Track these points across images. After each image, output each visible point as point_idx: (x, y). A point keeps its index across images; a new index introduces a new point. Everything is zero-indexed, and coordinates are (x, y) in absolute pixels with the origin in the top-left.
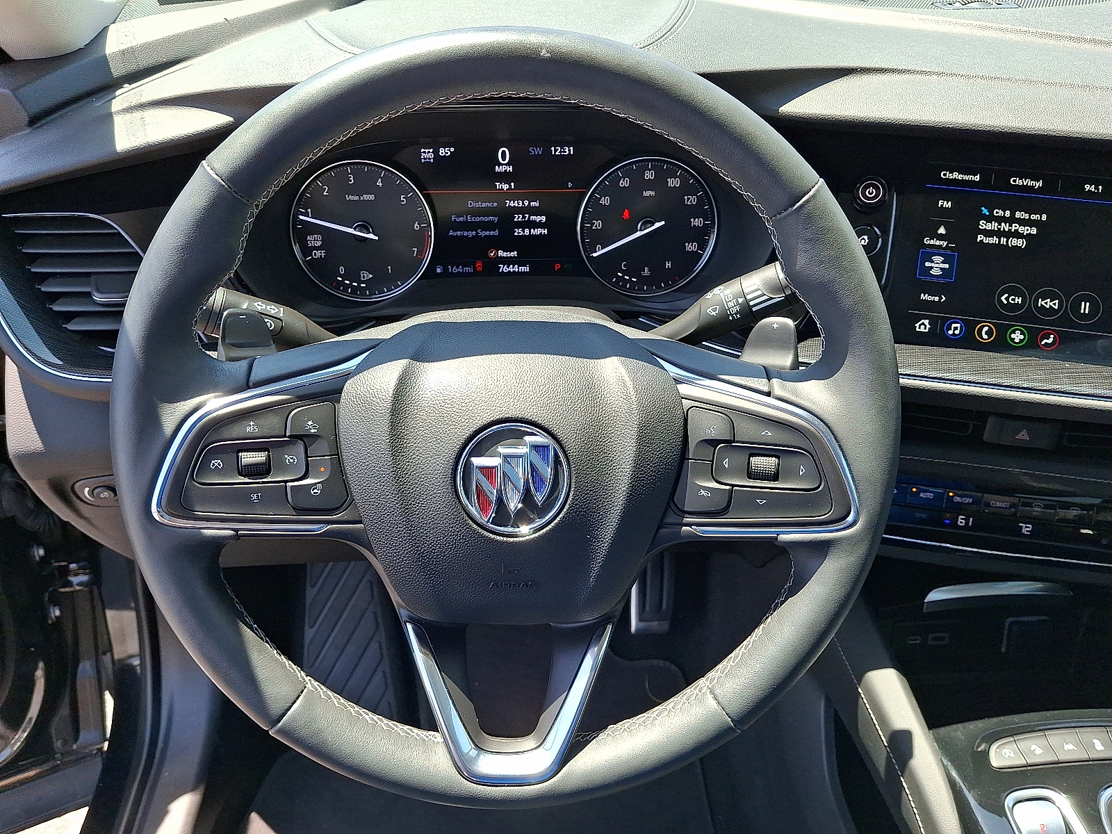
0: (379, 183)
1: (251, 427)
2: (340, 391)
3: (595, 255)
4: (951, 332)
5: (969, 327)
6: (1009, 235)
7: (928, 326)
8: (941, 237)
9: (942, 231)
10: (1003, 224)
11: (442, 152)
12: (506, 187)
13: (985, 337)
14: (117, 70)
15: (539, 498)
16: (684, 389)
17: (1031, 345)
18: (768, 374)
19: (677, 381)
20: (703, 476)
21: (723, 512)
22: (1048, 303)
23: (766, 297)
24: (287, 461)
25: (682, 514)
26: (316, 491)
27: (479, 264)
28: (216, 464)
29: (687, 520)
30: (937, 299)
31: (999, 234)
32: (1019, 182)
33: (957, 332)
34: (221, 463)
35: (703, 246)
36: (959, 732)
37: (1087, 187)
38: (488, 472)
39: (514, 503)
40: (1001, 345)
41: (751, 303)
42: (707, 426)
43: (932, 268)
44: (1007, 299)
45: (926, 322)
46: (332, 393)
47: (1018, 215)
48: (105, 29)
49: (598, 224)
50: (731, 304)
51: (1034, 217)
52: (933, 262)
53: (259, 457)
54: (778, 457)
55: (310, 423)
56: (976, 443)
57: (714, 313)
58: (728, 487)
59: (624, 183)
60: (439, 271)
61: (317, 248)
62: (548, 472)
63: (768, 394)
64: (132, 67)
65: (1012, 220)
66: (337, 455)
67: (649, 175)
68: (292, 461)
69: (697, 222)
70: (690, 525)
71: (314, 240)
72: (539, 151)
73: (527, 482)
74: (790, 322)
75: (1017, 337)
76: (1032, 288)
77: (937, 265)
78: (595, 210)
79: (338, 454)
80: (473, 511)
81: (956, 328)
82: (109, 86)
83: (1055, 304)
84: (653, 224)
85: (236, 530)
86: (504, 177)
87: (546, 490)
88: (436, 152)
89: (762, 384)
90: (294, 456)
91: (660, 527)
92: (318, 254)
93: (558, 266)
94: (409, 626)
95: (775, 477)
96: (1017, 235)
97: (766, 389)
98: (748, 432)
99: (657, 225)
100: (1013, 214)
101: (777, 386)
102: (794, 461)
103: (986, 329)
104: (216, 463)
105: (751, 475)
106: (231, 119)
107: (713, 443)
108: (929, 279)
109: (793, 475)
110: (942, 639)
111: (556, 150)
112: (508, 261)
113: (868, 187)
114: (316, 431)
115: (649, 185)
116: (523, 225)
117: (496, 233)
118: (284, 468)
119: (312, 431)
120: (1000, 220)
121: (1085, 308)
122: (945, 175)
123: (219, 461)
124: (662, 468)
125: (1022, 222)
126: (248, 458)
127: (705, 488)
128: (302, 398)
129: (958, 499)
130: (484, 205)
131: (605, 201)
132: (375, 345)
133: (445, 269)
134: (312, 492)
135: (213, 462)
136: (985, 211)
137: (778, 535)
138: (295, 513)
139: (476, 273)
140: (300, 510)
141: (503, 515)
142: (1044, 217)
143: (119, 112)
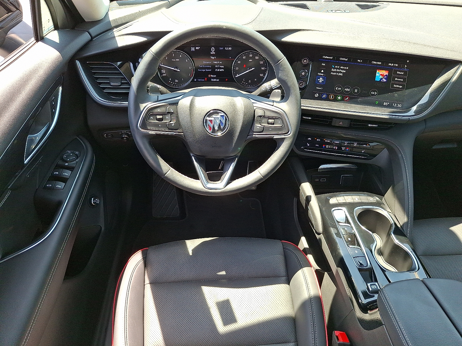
0: (181, 56)
1: (159, 110)
2: (178, 103)
3: (236, 77)
4: (323, 97)
5: (328, 96)
6: (339, 72)
7: (318, 95)
8: (322, 73)
9: (322, 71)
10: (337, 70)
11: (197, 48)
12: (213, 58)
13: (331, 98)
14: (113, 25)
15: (222, 127)
16: (254, 105)
17: (343, 100)
18: (273, 101)
19: (253, 103)
20: (258, 123)
21: (262, 132)
22: (347, 90)
23: (276, 86)
25: (253, 132)
26: (173, 125)
27: (206, 78)
29: (254, 134)
30: (320, 88)
31: (336, 72)
32: (342, 59)
33: (325, 97)
35: (264, 75)
36: (323, 196)
37: (358, 61)
38: (211, 121)
39: (216, 128)
40: (335, 100)
41: (272, 87)
42: (259, 113)
43: (320, 81)
44: (337, 88)
45: (317, 94)
46: (176, 103)
47: (341, 67)
48: (107, 13)
49: (237, 68)
50: (268, 87)
51: (345, 68)
52: (320, 79)
53: (161, 117)
54: (274, 119)
55: (171, 110)
56: (330, 125)
57: (264, 90)
58: (263, 126)
59: (244, 58)
60: (195, 80)
61: (164, 73)
62: (224, 122)
64: (117, 24)
65: (339, 69)
66: (177, 117)
67: (251, 56)
69: (263, 69)
70: (255, 135)
71: (163, 71)
72: (222, 49)
73: (219, 124)
74: (280, 91)
75: (339, 98)
76: (344, 86)
77: (321, 80)
78: (237, 65)
80: (207, 130)
81: (324, 96)
82: (111, 29)
83: (349, 90)
84: (252, 69)
85: (156, 133)
86: (213, 55)
87: (224, 125)
88: (195, 48)
89: (272, 104)
90: (168, 117)
91: (248, 135)
92: (164, 75)
93: (227, 80)
94: (193, 157)
95: (273, 124)
96: (341, 72)
97: (272, 105)
98: (268, 114)
99: (253, 69)
100: (340, 67)
101: (275, 104)
102: (278, 120)
103: (332, 96)
104: (152, 117)
105: (268, 123)
106: (147, 39)
107: (260, 116)
108: (319, 83)
109: (277, 123)
110: (325, 180)
111: (227, 48)
112: (214, 78)
113: (304, 60)
115: (251, 58)
116: (218, 68)
117: (211, 70)
118: (166, 119)
119: (172, 112)
120: (337, 69)
121: (356, 91)
122: (324, 57)
125: (342, 69)
126: (158, 117)
127: (258, 126)
128: (170, 104)
129: (326, 141)
130: (208, 63)
131: (239, 62)
132: (184, 93)
133: (197, 80)
136: (333, 66)
137: (274, 137)
139: (205, 81)
140: (169, 129)
141: (214, 131)
142: (347, 68)
143: (117, 36)
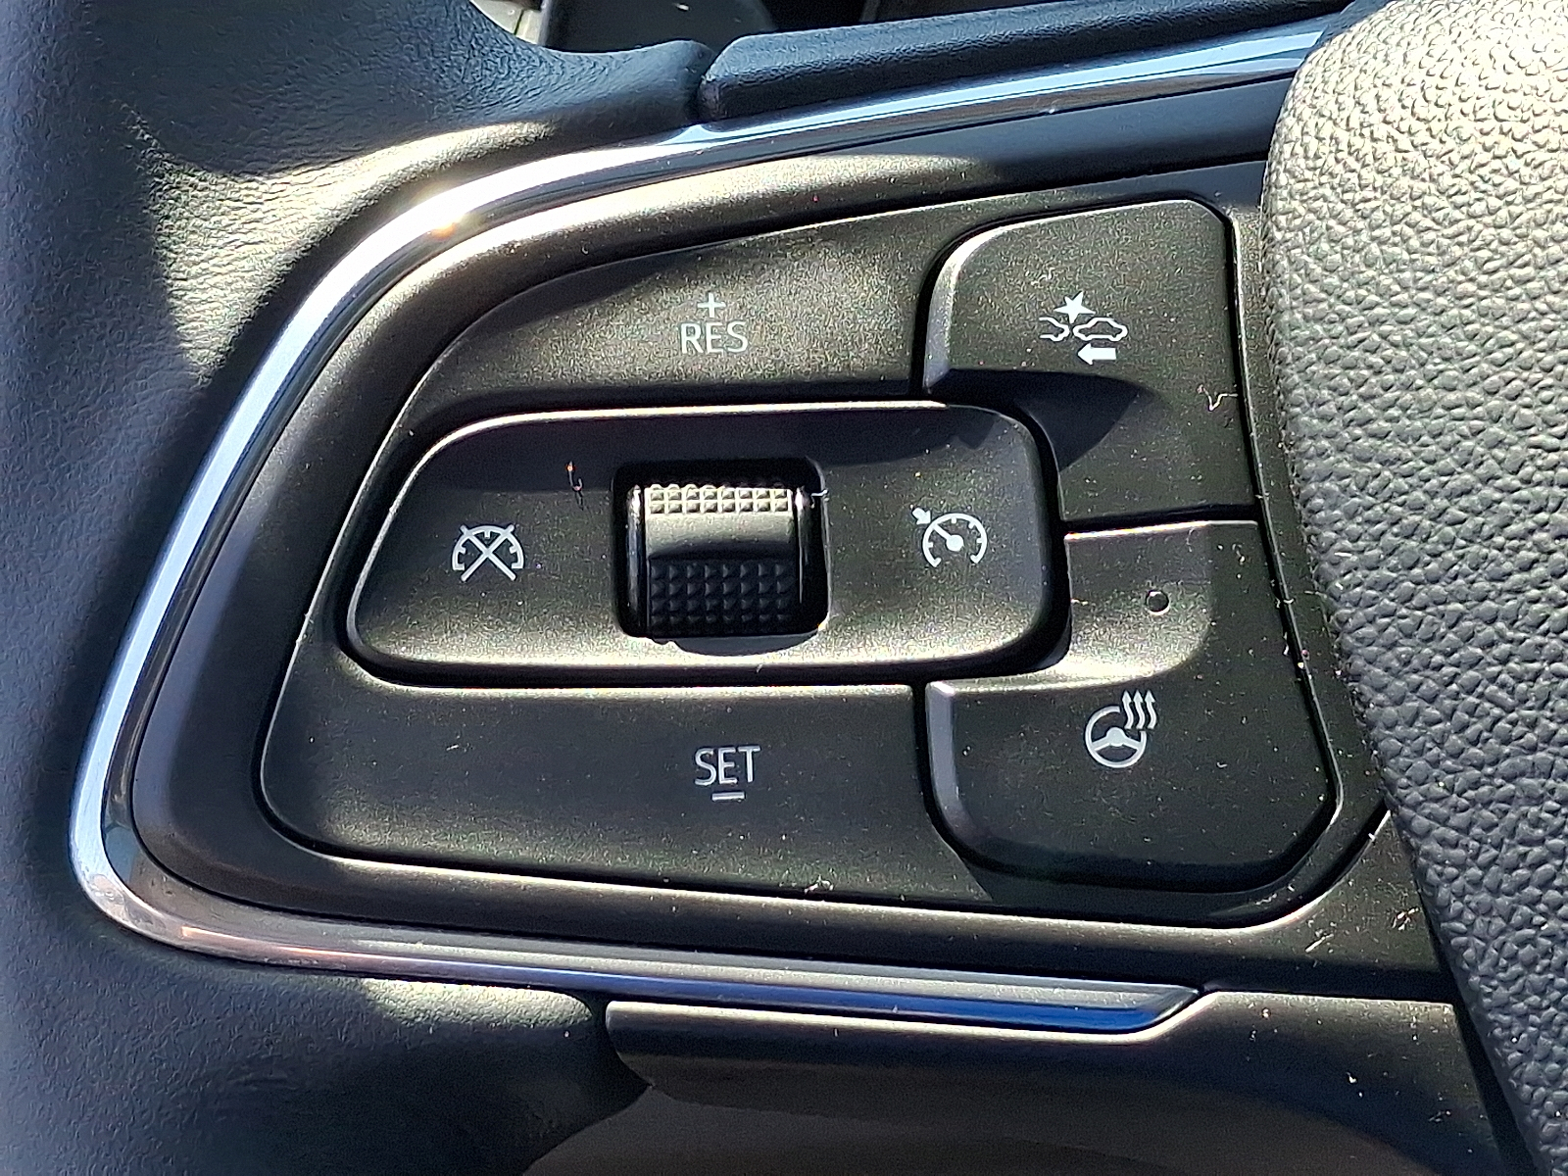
24: (927, 545)
26: (1116, 738)
28: (488, 553)
34: (516, 548)
53: (748, 515)
55: (1074, 308)
66: (1250, 515)
68: (955, 543)
79: (1255, 511)
85: (595, 995)
114: (1109, 354)
119: (1089, 354)
123: (506, 534)
134: (1094, 748)
135: (469, 534)
138: (975, 892)
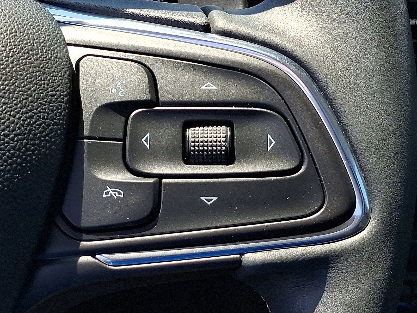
20: (109, 164)
21: (147, 223)
25: (76, 232)
29: (85, 243)
42: (110, 83)
54: (229, 124)
58: (151, 181)
63: (206, 28)
70: (93, 252)
89: (194, 16)
95: (228, 156)
102: (255, 128)
105: (189, 157)
107: (123, 108)
124: (34, 145)
127: (114, 184)
137: (242, 255)
